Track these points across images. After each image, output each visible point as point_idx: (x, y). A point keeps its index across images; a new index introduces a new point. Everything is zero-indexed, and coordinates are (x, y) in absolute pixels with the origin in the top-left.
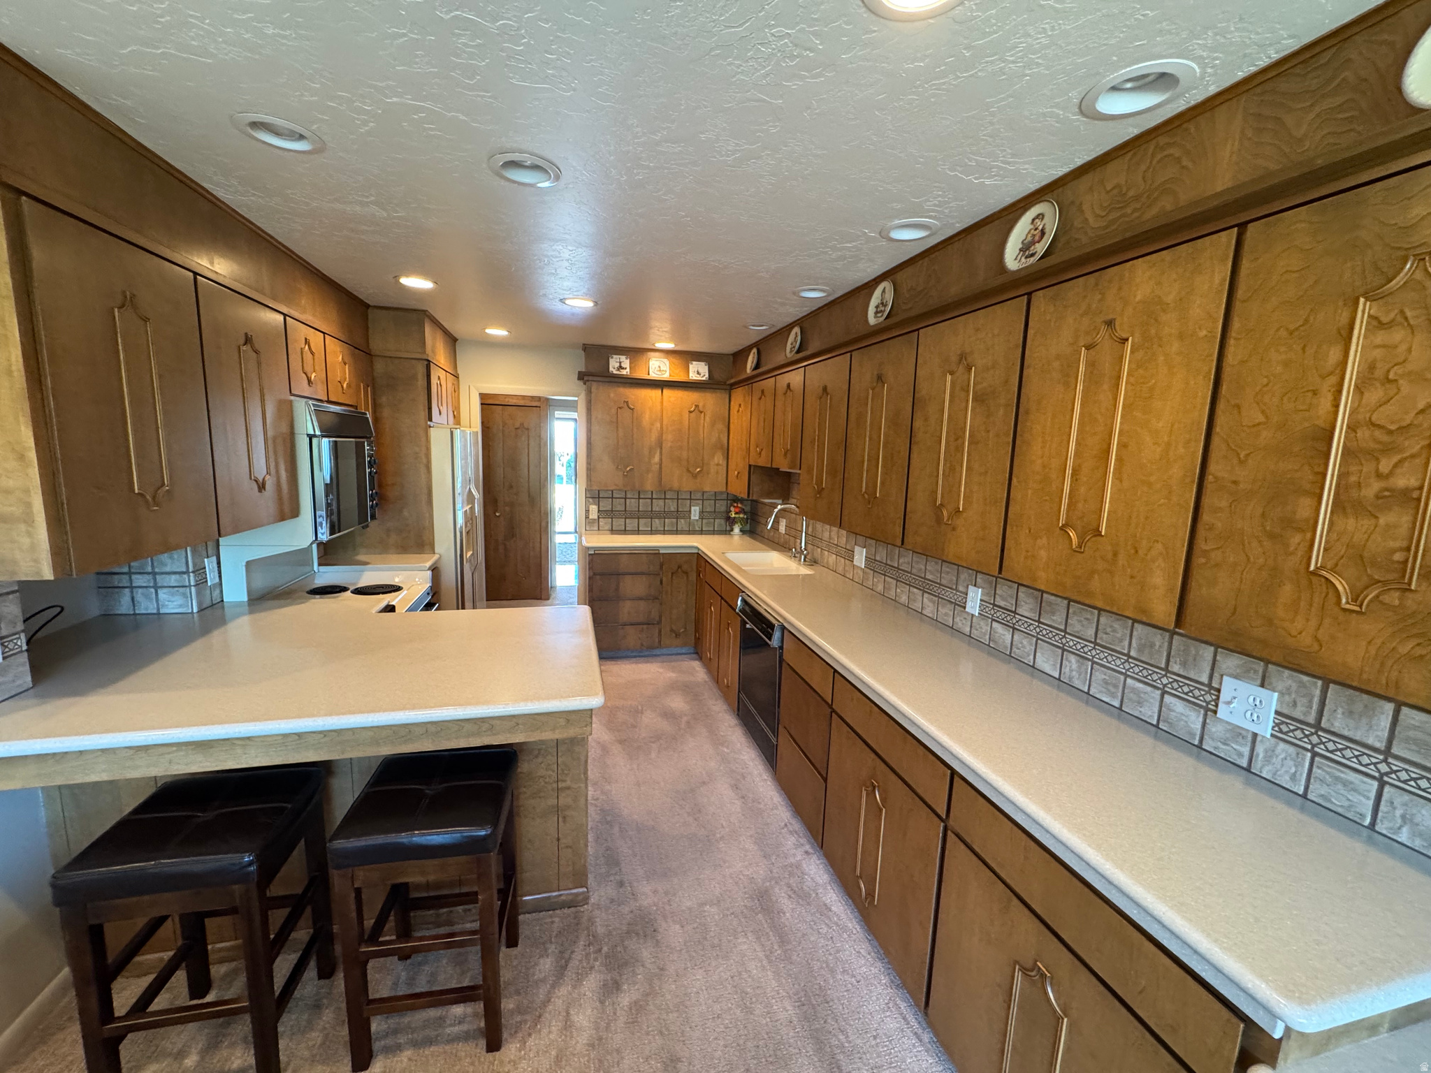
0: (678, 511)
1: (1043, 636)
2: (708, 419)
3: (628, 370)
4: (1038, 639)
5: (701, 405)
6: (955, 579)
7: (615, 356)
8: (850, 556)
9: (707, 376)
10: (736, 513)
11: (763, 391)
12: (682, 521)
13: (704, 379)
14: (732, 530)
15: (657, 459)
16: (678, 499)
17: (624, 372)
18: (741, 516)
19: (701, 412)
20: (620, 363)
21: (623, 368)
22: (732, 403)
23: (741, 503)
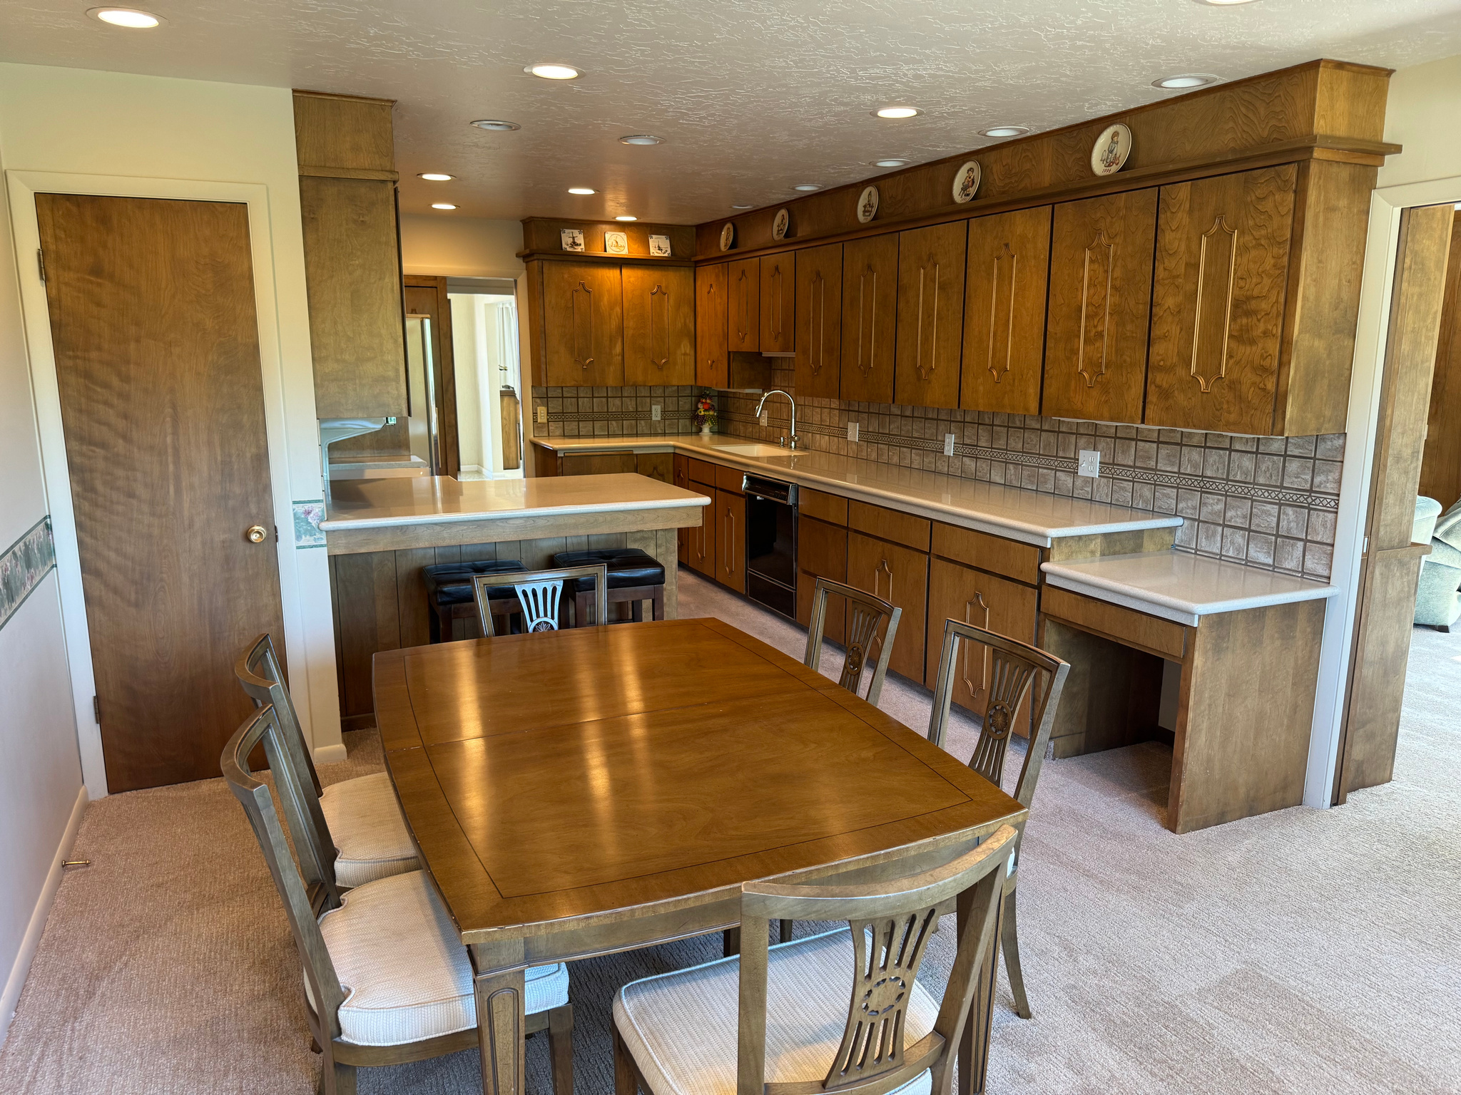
0: (637, 411)
1: (995, 457)
2: (672, 301)
3: (583, 246)
4: (992, 460)
5: (663, 285)
6: (935, 431)
7: (567, 231)
8: (843, 432)
9: (669, 251)
10: (705, 410)
11: (743, 272)
12: (643, 422)
13: (666, 255)
14: (700, 430)
15: (618, 349)
16: (636, 397)
17: (579, 249)
18: (711, 413)
19: (665, 294)
20: (573, 238)
21: (577, 245)
22: (698, 283)
23: (710, 399)
